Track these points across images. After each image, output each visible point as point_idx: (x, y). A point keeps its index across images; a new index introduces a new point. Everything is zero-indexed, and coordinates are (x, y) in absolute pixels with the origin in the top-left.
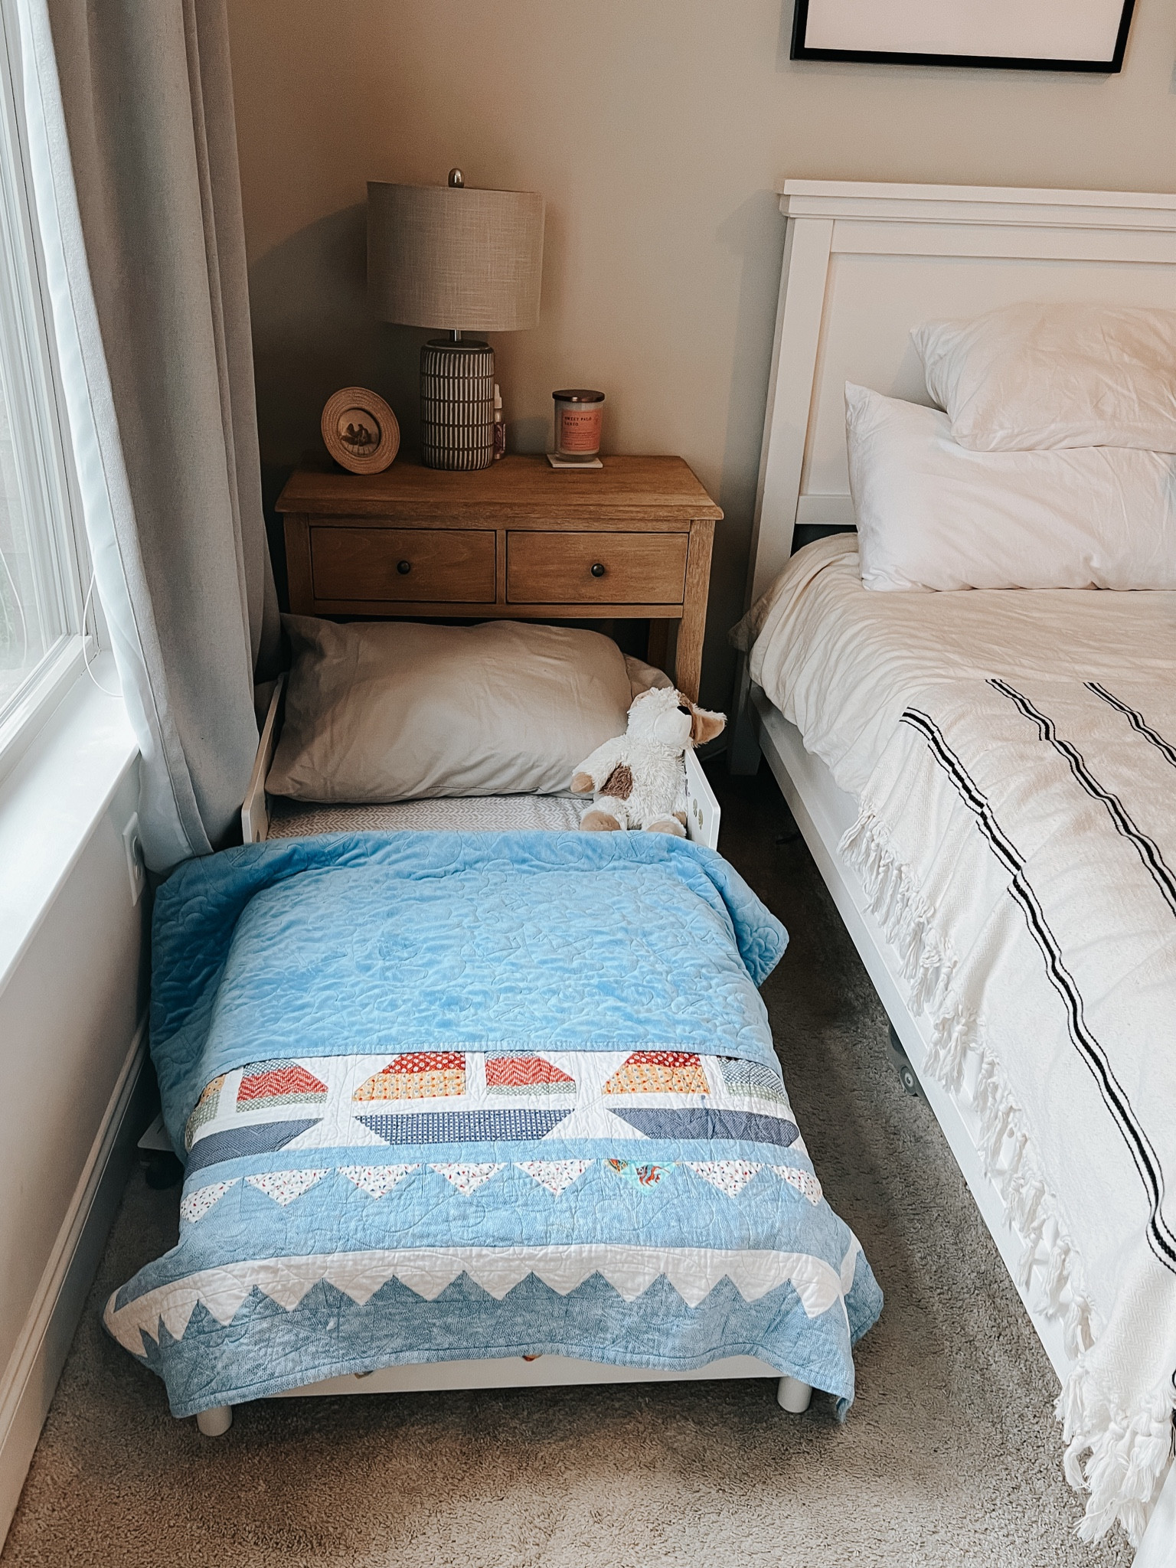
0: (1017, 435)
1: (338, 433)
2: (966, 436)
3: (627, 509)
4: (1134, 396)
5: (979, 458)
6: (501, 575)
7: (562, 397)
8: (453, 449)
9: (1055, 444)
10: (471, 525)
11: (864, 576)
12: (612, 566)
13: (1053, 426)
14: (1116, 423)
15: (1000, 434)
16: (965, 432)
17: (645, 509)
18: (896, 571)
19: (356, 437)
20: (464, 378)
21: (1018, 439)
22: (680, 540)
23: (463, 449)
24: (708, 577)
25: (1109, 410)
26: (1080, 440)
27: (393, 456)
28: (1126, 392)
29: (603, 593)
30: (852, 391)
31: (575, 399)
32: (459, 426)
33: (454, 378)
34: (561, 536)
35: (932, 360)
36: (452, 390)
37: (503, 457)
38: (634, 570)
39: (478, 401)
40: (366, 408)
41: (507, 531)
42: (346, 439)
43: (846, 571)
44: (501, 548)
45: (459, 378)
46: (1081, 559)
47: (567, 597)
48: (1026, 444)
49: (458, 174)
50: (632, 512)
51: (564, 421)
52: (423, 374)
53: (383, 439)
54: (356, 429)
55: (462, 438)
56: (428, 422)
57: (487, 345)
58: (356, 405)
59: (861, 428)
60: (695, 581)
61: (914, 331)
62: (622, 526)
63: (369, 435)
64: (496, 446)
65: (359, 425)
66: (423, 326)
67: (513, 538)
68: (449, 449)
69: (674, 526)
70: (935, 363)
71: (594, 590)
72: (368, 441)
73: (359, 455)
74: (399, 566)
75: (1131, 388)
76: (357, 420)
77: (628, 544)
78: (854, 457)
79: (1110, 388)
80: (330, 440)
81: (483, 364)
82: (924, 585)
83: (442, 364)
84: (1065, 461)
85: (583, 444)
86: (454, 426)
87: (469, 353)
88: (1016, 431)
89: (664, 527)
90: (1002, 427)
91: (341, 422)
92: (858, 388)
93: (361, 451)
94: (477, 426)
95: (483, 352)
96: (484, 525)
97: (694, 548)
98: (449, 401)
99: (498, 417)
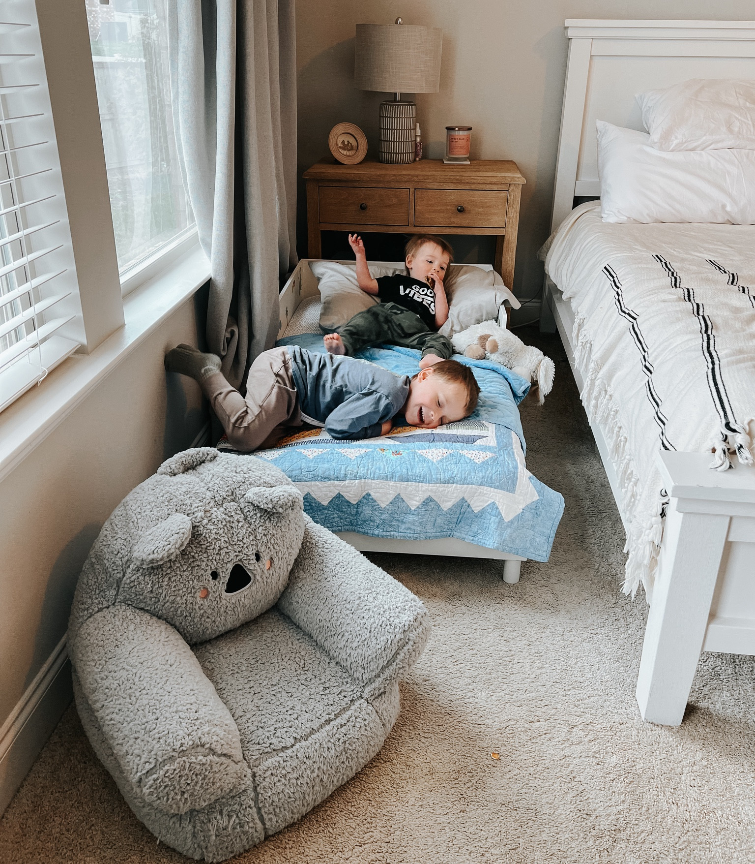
0: (685, 143)
1: (337, 145)
2: (656, 143)
3: (476, 178)
4: (750, 123)
5: (664, 155)
6: (412, 212)
7: (450, 129)
8: (394, 153)
9: (707, 147)
10: (397, 185)
11: (603, 215)
12: (468, 207)
13: (704, 138)
14: (740, 136)
15: (676, 142)
16: (656, 141)
17: (485, 178)
18: (619, 212)
19: (346, 146)
20: (400, 118)
21: (686, 144)
22: (504, 194)
23: (398, 153)
24: (518, 214)
25: (736, 129)
26: (720, 145)
27: (364, 156)
28: (746, 121)
29: (464, 222)
30: (600, 124)
31: (457, 129)
32: (396, 141)
33: (395, 118)
34: (443, 192)
35: (645, 110)
36: (394, 123)
37: (420, 159)
38: (480, 210)
39: (407, 129)
40: (352, 133)
41: (415, 189)
42: (340, 147)
43: (594, 214)
44: (412, 197)
45: (397, 118)
46: (720, 205)
47: (445, 223)
48: (690, 147)
49: (400, 20)
50: (478, 179)
51: (451, 140)
52: (381, 117)
53: (359, 149)
54: (346, 143)
55: (398, 147)
56: (382, 140)
57: (412, 102)
58: (346, 131)
59: (604, 142)
60: (511, 216)
61: (636, 96)
62: (473, 187)
63: (352, 146)
64: (416, 154)
65: (348, 141)
66: (378, 91)
67: (418, 193)
68: (391, 153)
69: (500, 187)
70: (647, 111)
71: (458, 220)
72: (352, 149)
73: (346, 155)
74: (361, 207)
75: (749, 119)
76: (347, 139)
77: (477, 196)
78: (600, 157)
79: (737, 119)
80: (333, 148)
81: (410, 111)
82: (634, 220)
83: (390, 111)
84: (711, 155)
85: (460, 152)
86: (394, 141)
87: (403, 105)
88: (684, 141)
89: (495, 188)
90: (676, 138)
91: (339, 139)
92: (603, 122)
93: (348, 154)
94: (406, 142)
95: (410, 105)
96: (404, 186)
97: (511, 198)
98: (392, 129)
99: (418, 139)
